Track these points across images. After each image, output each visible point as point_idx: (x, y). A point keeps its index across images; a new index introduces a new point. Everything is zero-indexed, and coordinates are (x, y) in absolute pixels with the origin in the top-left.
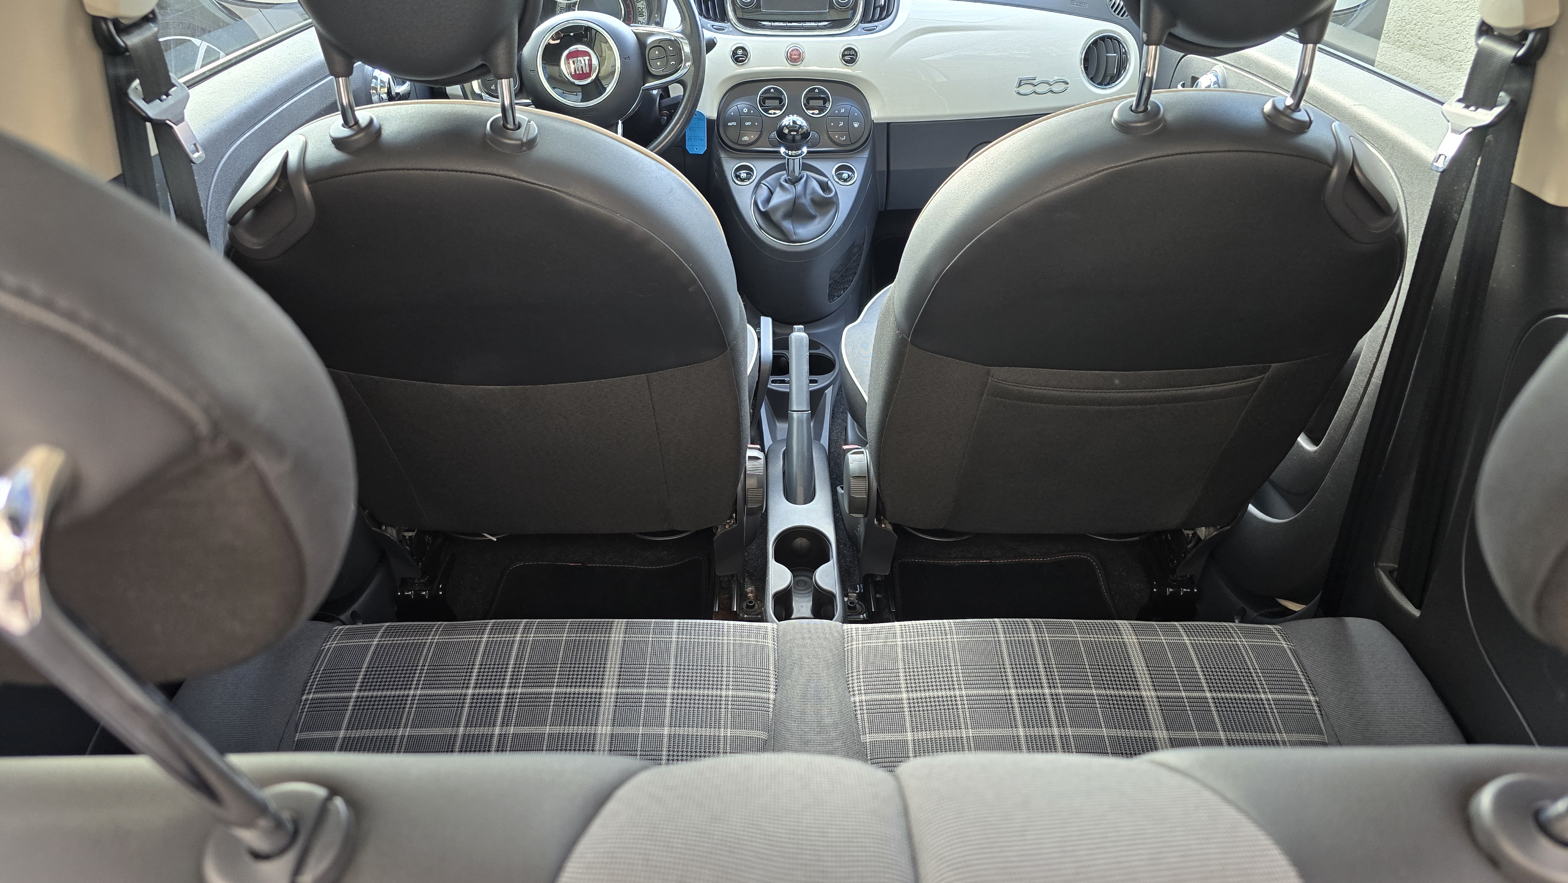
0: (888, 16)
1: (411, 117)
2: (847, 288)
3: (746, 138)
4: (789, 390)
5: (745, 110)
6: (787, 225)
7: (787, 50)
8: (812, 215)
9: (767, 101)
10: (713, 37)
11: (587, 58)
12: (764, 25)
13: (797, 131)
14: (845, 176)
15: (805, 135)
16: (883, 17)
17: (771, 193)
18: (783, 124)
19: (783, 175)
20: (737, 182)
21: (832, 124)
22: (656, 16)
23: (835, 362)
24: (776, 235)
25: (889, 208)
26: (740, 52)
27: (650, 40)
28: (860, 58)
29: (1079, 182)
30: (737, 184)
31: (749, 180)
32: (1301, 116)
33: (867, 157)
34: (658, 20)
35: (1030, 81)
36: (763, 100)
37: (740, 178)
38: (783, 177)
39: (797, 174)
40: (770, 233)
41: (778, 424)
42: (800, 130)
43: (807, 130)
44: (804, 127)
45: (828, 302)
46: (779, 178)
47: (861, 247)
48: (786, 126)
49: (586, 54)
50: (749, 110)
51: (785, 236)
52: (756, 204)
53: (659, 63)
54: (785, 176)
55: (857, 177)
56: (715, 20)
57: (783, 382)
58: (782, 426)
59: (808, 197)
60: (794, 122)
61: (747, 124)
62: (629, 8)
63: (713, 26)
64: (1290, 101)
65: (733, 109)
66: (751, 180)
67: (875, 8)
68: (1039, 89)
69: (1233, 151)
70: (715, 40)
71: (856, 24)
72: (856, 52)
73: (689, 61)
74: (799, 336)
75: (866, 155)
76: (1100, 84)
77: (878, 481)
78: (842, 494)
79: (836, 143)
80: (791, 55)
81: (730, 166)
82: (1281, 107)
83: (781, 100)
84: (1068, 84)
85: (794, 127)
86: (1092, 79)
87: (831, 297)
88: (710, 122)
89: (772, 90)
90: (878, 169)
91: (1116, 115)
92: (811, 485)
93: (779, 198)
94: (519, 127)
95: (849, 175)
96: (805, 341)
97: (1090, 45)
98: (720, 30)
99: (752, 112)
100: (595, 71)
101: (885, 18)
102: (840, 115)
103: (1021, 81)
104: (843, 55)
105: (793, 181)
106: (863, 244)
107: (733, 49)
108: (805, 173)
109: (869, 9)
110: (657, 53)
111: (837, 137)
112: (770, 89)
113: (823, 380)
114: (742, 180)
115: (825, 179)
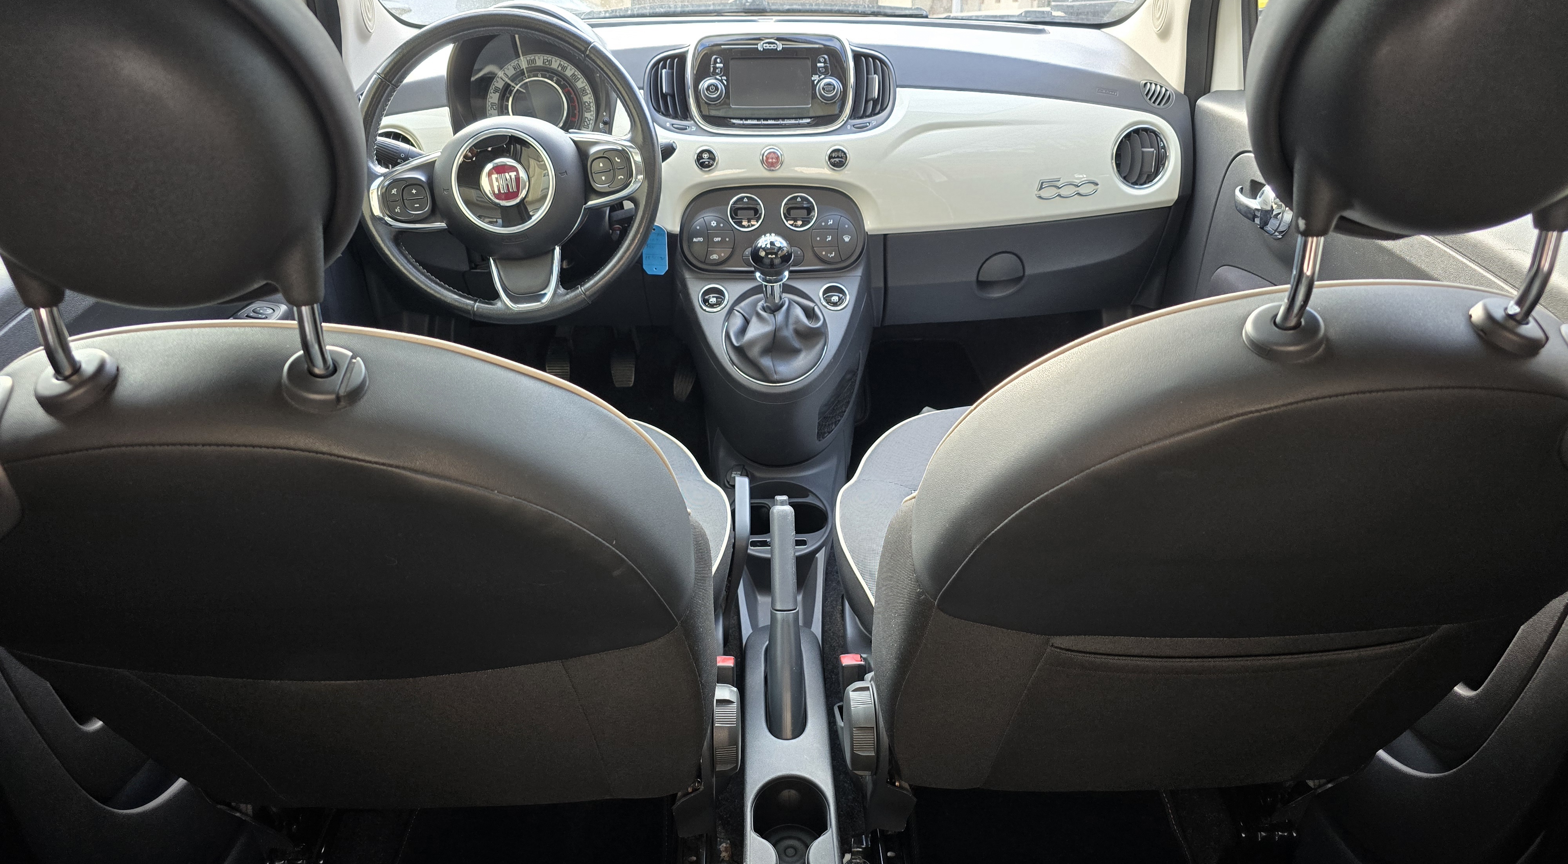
0: (882, 110)
1: (168, 356)
2: (839, 421)
3: (715, 257)
4: (769, 556)
5: (714, 224)
6: (766, 362)
7: (763, 152)
8: (796, 348)
9: (739, 212)
10: (672, 142)
11: (513, 174)
12: (734, 124)
13: (776, 254)
14: (835, 299)
15: (786, 258)
16: (877, 111)
17: (747, 322)
18: (759, 245)
19: (760, 300)
20: (704, 308)
21: (818, 239)
22: (605, 114)
23: (827, 513)
24: (750, 373)
25: (887, 323)
26: (706, 156)
27: (593, 150)
28: (851, 160)
29: (1200, 431)
30: (705, 310)
31: (720, 305)
32: (1530, 329)
33: (860, 274)
34: (606, 119)
35: (1054, 184)
36: (735, 212)
37: (709, 304)
38: (760, 304)
39: (777, 300)
40: (744, 370)
41: (759, 598)
42: (780, 252)
43: (788, 252)
44: (785, 249)
45: (817, 442)
46: (755, 304)
47: (855, 374)
48: (764, 249)
49: (513, 169)
50: (718, 224)
51: (764, 376)
52: (728, 335)
53: (603, 178)
54: (763, 302)
55: (849, 299)
56: (675, 117)
57: (764, 544)
58: (763, 600)
59: (791, 327)
60: (772, 243)
61: (717, 239)
62: (574, 102)
63: (673, 125)
64: (1514, 309)
65: (698, 223)
66: (723, 306)
67: (867, 102)
68: (1064, 192)
69: (1436, 388)
70: (674, 145)
71: (845, 119)
72: (845, 153)
73: (641, 174)
74: (783, 511)
75: (859, 272)
76: (1135, 183)
77: (891, 736)
78: (842, 728)
79: (823, 261)
80: (767, 158)
81: (696, 289)
82: (1499, 314)
83: (756, 211)
84: (1097, 184)
85: (772, 250)
86: (1126, 178)
87: (821, 435)
88: (671, 237)
89: (745, 200)
90: (873, 285)
91: (1249, 327)
92: (801, 703)
93: (756, 330)
94: (335, 370)
95: (839, 297)
96: (790, 518)
97: (1122, 140)
98: (682, 130)
99: (722, 225)
100: (524, 187)
101: (879, 113)
102: (830, 228)
103: (1042, 183)
104: (830, 157)
105: (773, 308)
106: (858, 369)
107: (698, 151)
108: (787, 297)
109: (860, 99)
110: (601, 165)
111: (824, 253)
112: (743, 198)
113: (814, 540)
114: (712, 306)
115: (811, 304)
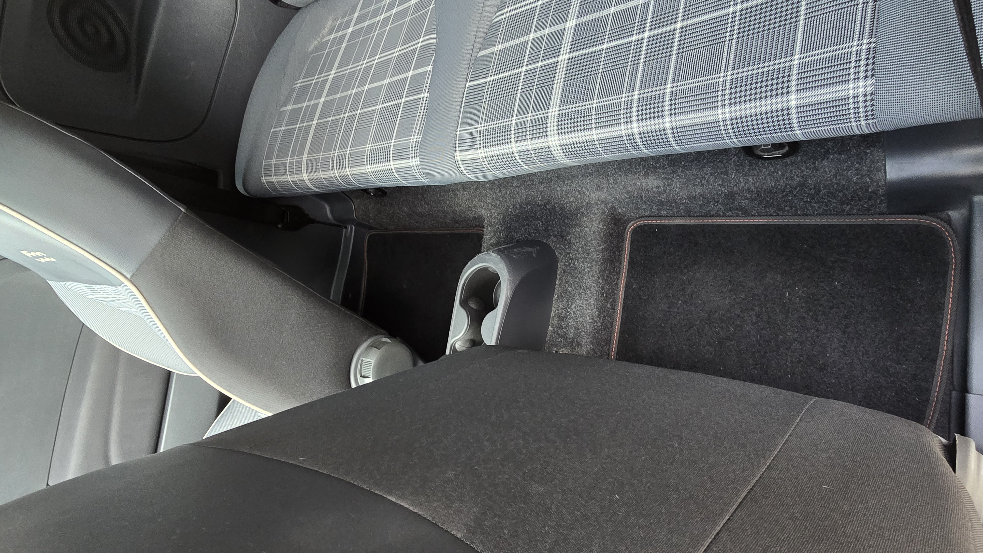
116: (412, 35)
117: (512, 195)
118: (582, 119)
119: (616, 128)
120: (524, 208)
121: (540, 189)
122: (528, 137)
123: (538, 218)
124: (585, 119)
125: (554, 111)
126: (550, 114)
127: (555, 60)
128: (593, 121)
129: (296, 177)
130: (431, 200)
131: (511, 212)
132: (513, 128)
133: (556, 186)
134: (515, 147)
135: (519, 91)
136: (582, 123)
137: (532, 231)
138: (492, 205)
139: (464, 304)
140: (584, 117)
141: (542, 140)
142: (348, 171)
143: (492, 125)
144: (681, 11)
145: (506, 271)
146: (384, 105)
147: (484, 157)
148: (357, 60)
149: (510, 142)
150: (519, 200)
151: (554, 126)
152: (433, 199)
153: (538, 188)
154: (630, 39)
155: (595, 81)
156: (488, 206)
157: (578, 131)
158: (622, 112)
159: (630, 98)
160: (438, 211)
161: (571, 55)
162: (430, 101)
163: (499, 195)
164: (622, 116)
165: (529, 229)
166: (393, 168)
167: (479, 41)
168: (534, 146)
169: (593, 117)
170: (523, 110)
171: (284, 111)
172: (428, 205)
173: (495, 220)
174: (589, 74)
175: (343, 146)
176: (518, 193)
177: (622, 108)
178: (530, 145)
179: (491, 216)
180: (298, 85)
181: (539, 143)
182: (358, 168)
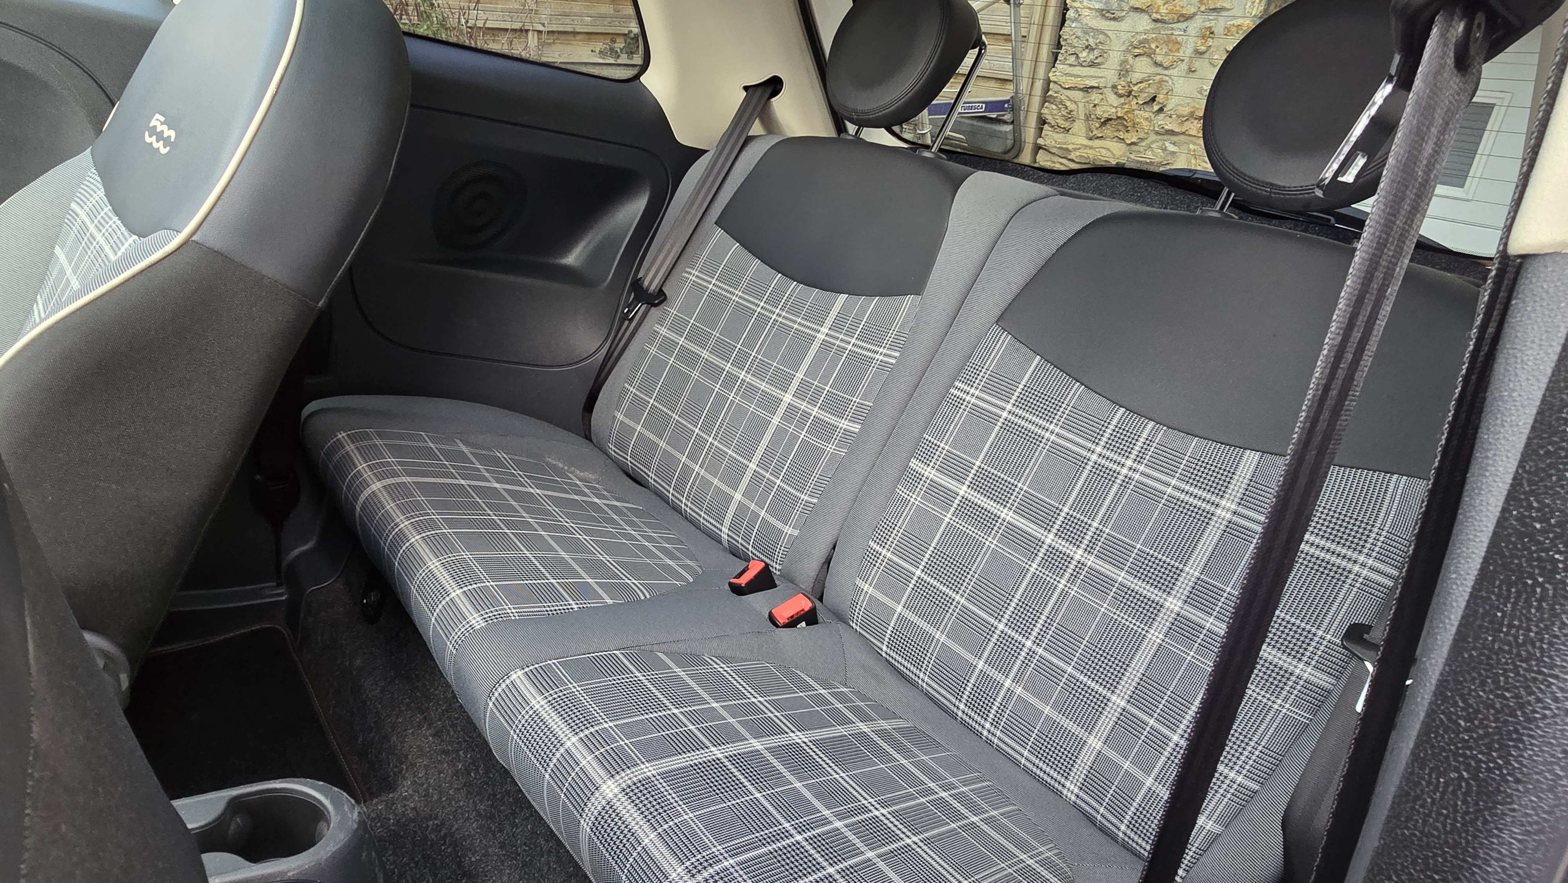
116: (634, 570)
117: (459, 811)
118: (661, 811)
119: (674, 862)
120: (444, 844)
121: (490, 850)
122: (597, 753)
123: (436, 875)
124: (664, 814)
125: (648, 769)
126: (643, 766)
127: (708, 744)
128: (665, 826)
129: (368, 475)
130: (393, 694)
131: (428, 826)
132: (597, 728)
133: (507, 871)
134: (572, 742)
135: (647, 717)
136: (655, 814)
137: (409, 878)
138: (426, 790)
139: (234, 805)
140: (665, 811)
141: (602, 773)
142: (415, 538)
143: (585, 700)
144: (846, 864)
145: (334, 849)
146: (532, 559)
147: (535, 709)
148: (568, 515)
149: (576, 733)
150: (456, 826)
151: (630, 779)
152: (396, 696)
153: (491, 846)
154: (782, 821)
155: (714, 803)
156: (422, 785)
157: (642, 813)
158: (699, 857)
159: (721, 857)
160: (377, 712)
161: (724, 760)
162: (570, 613)
163: (451, 792)
164: (693, 860)
165: (411, 869)
166: (451, 596)
167: (675, 647)
168: (588, 767)
169: (671, 823)
170: (628, 731)
171: (455, 442)
172: (381, 692)
173: (401, 810)
174: (718, 792)
175: (451, 523)
176: (468, 818)
177: (704, 854)
178: (587, 760)
179: (405, 798)
180: (499, 454)
181: (596, 771)
182: (427, 551)
